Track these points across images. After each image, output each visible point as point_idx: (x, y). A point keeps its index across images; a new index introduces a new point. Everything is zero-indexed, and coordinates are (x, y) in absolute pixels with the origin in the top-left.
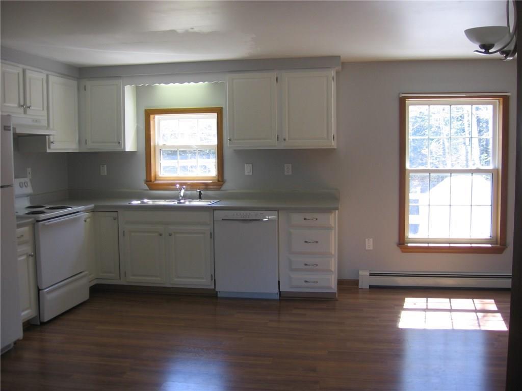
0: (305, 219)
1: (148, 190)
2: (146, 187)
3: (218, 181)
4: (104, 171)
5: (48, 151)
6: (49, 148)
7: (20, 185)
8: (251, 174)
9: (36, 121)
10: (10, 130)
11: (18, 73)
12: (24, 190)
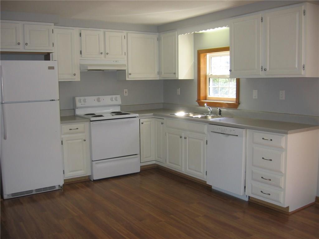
0: (263, 139)
1: (198, 106)
2: (197, 104)
3: (236, 102)
4: (179, 91)
5: (127, 79)
6: (128, 78)
7: (111, 99)
8: (257, 98)
9: (116, 61)
10: (54, 69)
11: (99, 35)
12: (114, 102)
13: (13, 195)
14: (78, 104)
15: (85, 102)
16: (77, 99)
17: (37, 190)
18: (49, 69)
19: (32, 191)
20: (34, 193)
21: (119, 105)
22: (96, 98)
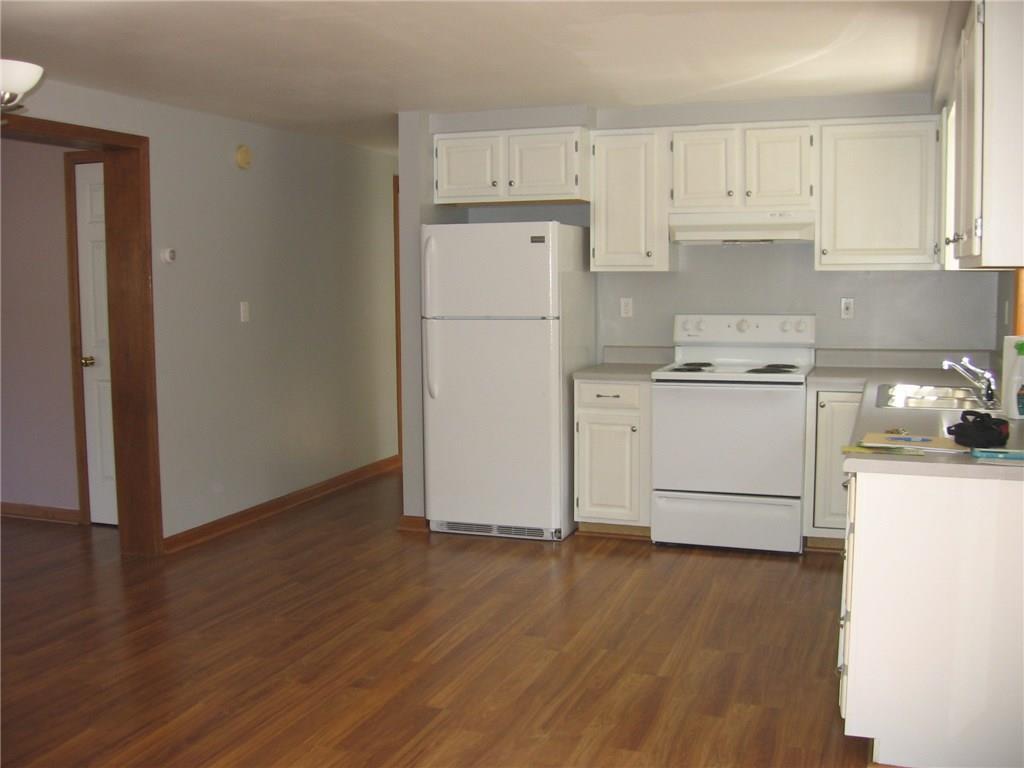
6: (821, 263)
9: (781, 215)
10: (543, 242)
11: (726, 140)
12: (791, 337)
13: (451, 525)
14: (679, 336)
15: (700, 330)
16: (680, 319)
17: (501, 528)
18: (532, 242)
19: (488, 528)
20: (495, 533)
21: (809, 347)
22: (734, 319)
